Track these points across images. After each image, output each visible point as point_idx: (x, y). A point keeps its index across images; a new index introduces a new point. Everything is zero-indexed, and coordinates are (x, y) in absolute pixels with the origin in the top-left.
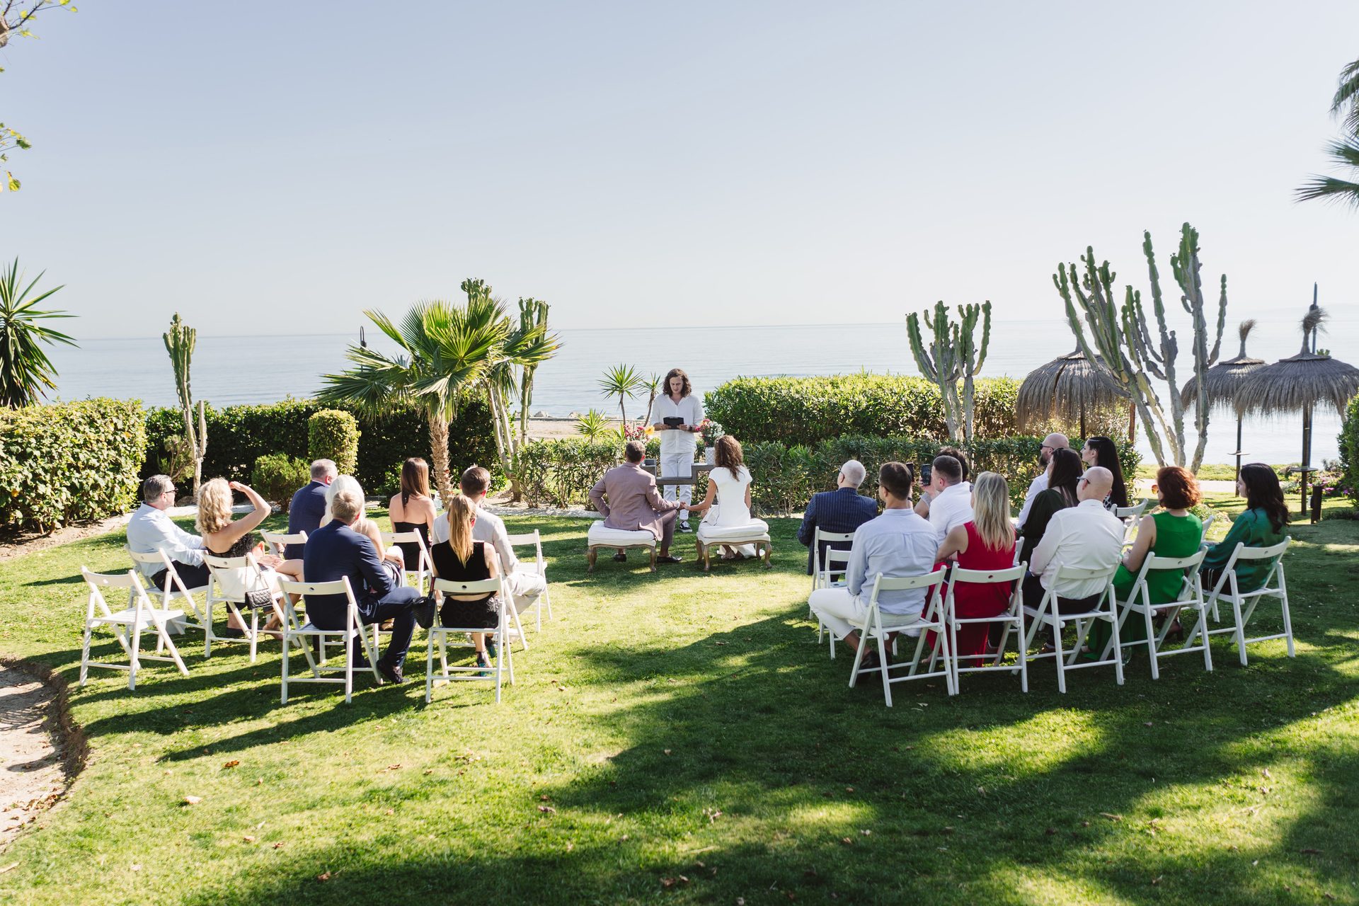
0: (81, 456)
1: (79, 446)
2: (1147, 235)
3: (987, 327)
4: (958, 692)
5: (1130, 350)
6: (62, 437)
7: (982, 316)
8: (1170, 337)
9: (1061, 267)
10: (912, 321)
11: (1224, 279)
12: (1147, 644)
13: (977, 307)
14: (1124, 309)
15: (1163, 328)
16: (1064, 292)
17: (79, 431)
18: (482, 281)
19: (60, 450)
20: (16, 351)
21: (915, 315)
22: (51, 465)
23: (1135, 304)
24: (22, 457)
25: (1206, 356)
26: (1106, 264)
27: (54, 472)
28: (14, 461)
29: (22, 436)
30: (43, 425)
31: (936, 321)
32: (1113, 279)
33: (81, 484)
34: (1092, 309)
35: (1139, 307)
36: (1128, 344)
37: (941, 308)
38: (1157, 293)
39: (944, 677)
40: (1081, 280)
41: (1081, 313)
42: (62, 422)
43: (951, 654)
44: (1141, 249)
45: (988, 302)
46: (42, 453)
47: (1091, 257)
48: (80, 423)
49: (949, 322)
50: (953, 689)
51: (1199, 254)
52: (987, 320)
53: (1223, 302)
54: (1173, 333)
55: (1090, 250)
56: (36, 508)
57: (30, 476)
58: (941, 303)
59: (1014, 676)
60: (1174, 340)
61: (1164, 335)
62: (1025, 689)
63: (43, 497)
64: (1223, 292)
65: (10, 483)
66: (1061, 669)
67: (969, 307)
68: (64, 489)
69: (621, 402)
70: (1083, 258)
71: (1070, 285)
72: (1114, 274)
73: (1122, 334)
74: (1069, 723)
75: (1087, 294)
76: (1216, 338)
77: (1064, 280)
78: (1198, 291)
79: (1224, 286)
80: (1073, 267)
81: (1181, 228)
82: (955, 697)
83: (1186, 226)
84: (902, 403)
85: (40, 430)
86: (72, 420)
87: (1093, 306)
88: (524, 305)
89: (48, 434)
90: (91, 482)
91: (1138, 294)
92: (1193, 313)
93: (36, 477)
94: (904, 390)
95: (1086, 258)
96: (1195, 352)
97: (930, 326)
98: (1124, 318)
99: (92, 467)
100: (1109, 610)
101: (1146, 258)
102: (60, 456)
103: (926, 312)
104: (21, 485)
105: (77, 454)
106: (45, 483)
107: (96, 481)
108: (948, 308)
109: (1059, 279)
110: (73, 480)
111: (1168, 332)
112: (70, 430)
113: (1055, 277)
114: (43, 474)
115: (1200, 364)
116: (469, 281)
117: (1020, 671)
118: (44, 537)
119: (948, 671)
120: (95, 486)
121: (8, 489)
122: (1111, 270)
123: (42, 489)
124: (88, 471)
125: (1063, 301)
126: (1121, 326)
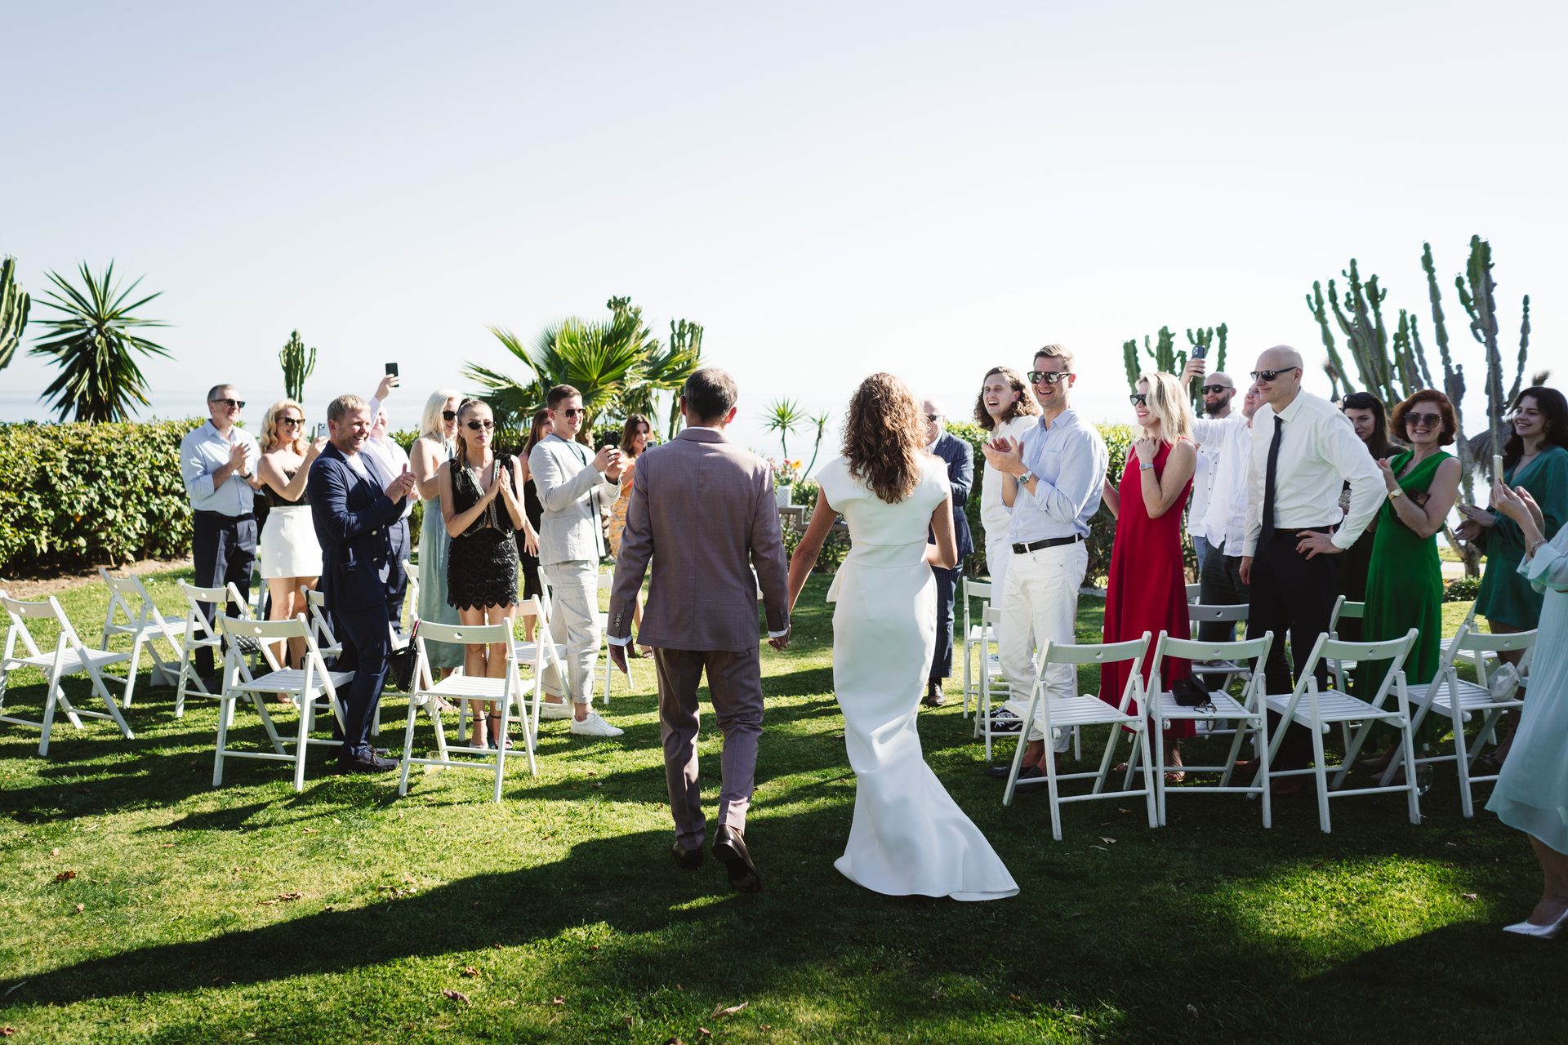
0: (161, 479)
1: (160, 469)
2: (1427, 247)
3: (1222, 355)
4: (1163, 822)
5: (1404, 387)
6: (138, 457)
7: (1216, 340)
8: (1456, 372)
9: (1316, 286)
10: (1130, 350)
11: (1526, 300)
12: (1455, 761)
13: (1210, 333)
14: (1397, 337)
15: (1446, 360)
16: (1320, 315)
17: (161, 451)
18: (629, 299)
19: (135, 472)
20: (104, 362)
21: (1133, 342)
22: (122, 488)
23: (1410, 332)
24: (91, 478)
25: (1502, 397)
26: (1374, 278)
27: (127, 496)
28: (79, 480)
29: (91, 454)
30: (118, 442)
31: (1159, 348)
32: (1383, 297)
33: (161, 511)
34: (1355, 334)
35: (1415, 334)
36: (1402, 379)
37: (1165, 336)
38: (1438, 317)
39: (1143, 798)
40: (1341, 300)
41: (1341, 340)
42: (141, 440)
43: (1154, 764)
44: (1420, 264)
45: (1223, 325)
46: (113, 473)
47: (1354, 271)
48: (163, 442)
49: (1175, 350)
50: (1156, 816)
51: (1492, 271)
52: (1223, 346)
53: (1525, 329)
54: (1459, 367)
55: (1353, 263)
56: (103, 536)
57: (97, 499)
58: (1165, 328)
59: (1250, 800)
60: (1460, 375)
61: (1448, 369)
62: (1267, 822)
63: (112, 523)
64: (1526, 317)
65: (71, 506)
66: (1324, 795)
67: (1200, 332)
68: (140, 516)
69: (783, 440)
70: (1344, 273)
71: (1327, 306)
72: (1384, 291)
73: (1393, 367)
74: (1339, 886)
75: (1350, 317)
76: (1516, 374)
77: (1319, 301)
78: (1492, 318)
79: (1526, 310)
80: (1332, 283)
81: (1469, 241)
82: (1159, 830)
83: (1475, 239)
84: (1121, 455)
85: (114, 447)
86: (154, 439)
87: (1356, 331)
88: (677, 326)
89: (122, 452)
90: (173, 509)
91: (1413, 319)
92: (1486, 343)
93: (104, 500)
94: (1123, 439)
95: (1349, 273)
96: (1488, 391)
97: (1152, 355)
98: (1396, 347)
99: (175, 493)
100: (1397, 710)
101: (1426, 274)
102: (136, 478)
103: (1147, 338)
104: (85, 508)
105: (157, 477)
106: (115, 507)
107: (180, 509)
108: (1174, 334)
109: (1313, 300)
110: (152, 506)
111: (1453, 365)
112: (150, 450)
113: (1308, 297)
114: (113, 497)
115: (1494, 405)
116: (615, 298)
117: (1260, 795)
118: (113, 569)
119: (1149, 789)
120: (179, 515)
121: (70, 512)
122: (1380, 286)
123: (110, 514)
124: (170, 497)
125: (1318, 326)
126: (1391, 357)
